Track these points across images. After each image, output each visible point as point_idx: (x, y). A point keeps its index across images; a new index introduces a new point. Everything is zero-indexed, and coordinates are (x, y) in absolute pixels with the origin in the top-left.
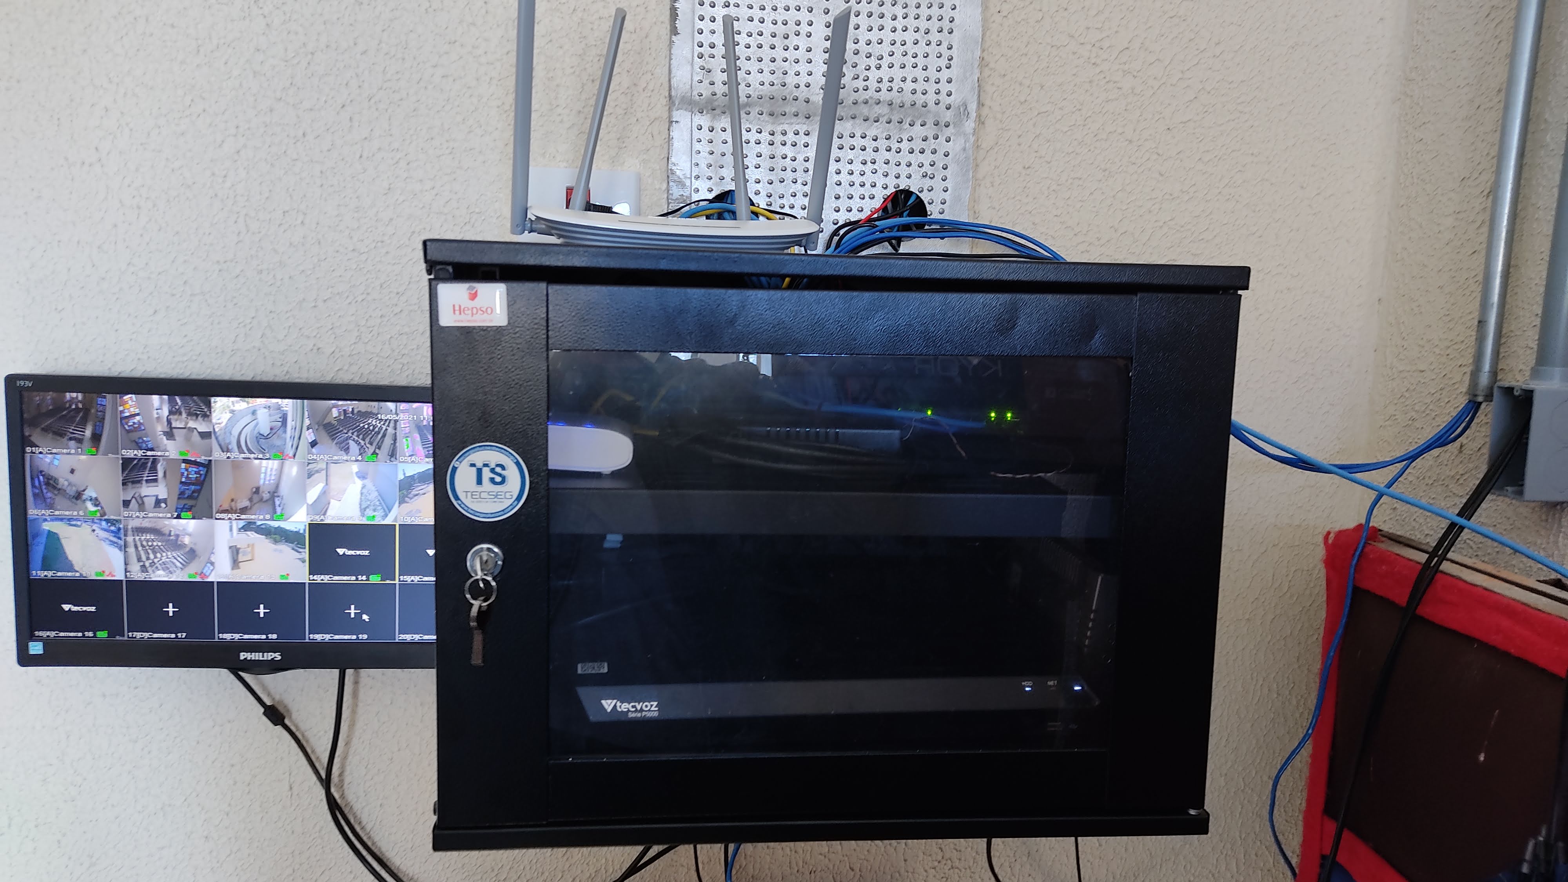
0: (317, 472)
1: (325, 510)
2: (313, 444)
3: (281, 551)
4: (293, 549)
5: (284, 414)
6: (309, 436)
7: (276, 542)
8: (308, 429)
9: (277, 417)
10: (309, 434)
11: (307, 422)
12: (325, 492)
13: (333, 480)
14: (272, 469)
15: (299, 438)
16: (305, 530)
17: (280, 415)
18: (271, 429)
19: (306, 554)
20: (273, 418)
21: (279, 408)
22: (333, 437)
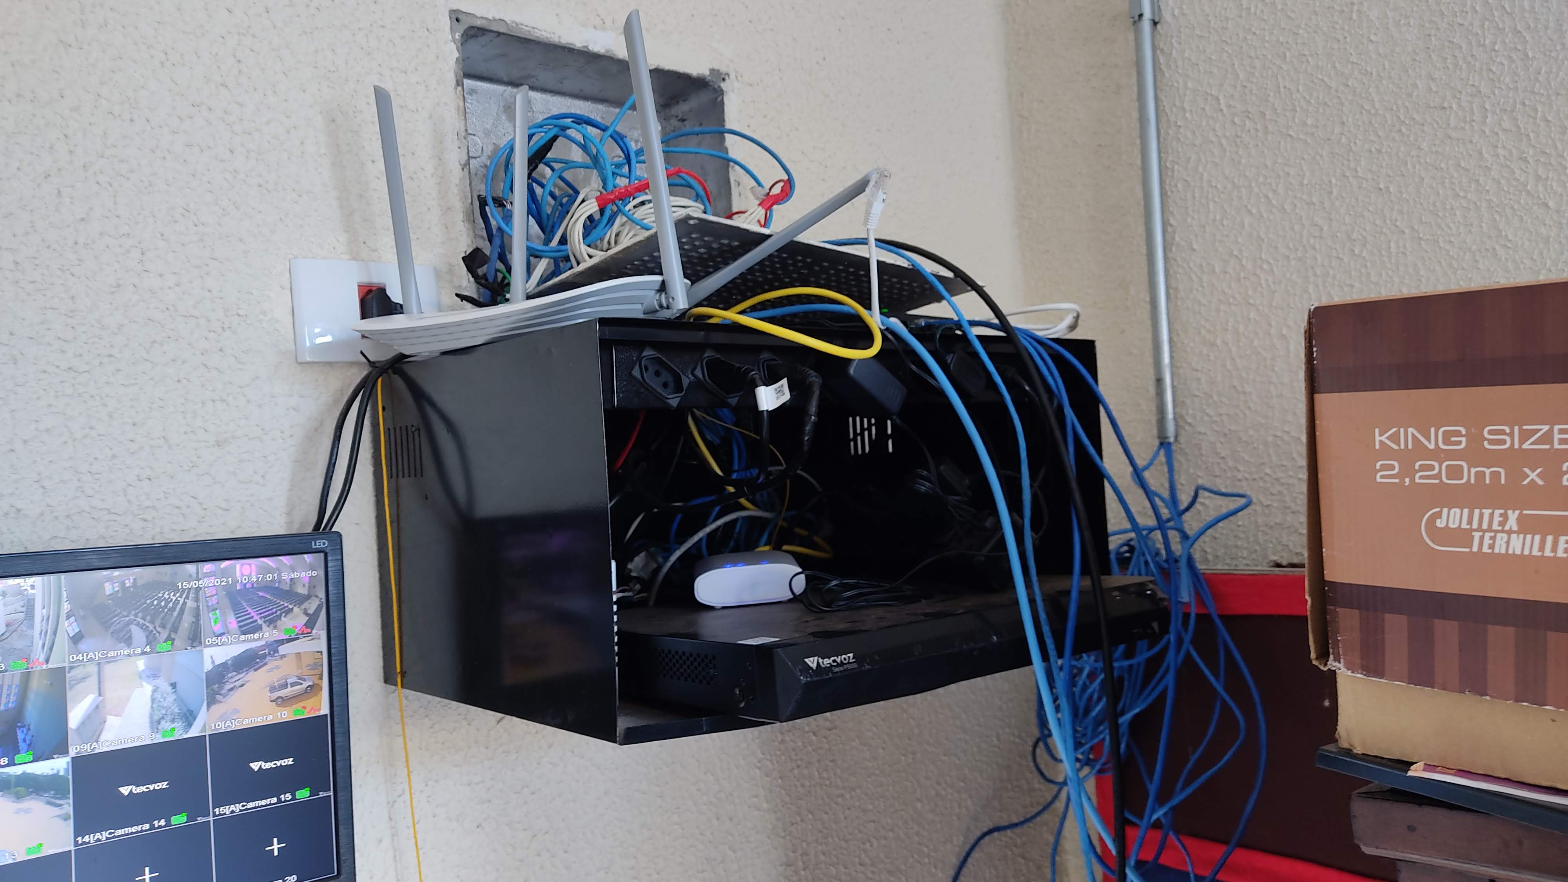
0: (83, 679)
1: (98, 733)
2: (76, 639)
3: (27, 811)
4: (49, 803)
5: (29, 600)
6: (70, 627)
7: (19, 797)
8: (68, 617)
9: (18, 606)
10: (71, 624)
11: (66, 607)
12: (97, 707)
13: (108, 686)
14: (10, 686)
15: (55, 633)
16: (67, 770)
17: (22, 603)
18: (8, 625)
19: (68, 807)
20: (11, 609)
21: (20, 592)
22: (106, 625)
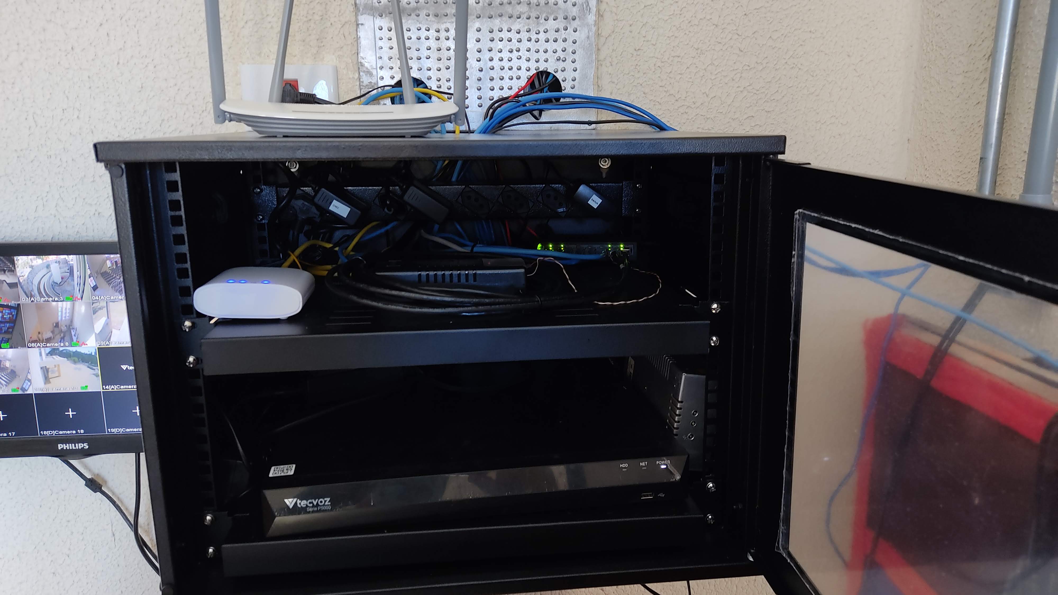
0: (100, 309)
1: (109, 337)
2: (95, 288)
3: (80, 369)
4: (88, 367)
5: (71, 267)
6: (91, 282)
7: (75, 362)
8: (90, 277)
9: (66, 269)
11: (88, 272)
12: (107, 324)
13: (112, 314)
14: (66, 309)
15: (84, 284)
16: (96, 353)
17: (67, 268)
18: (62, 278)
19: (98, 371)
20: (63, 270)
21: (66, 262)
22: (109, 282)
